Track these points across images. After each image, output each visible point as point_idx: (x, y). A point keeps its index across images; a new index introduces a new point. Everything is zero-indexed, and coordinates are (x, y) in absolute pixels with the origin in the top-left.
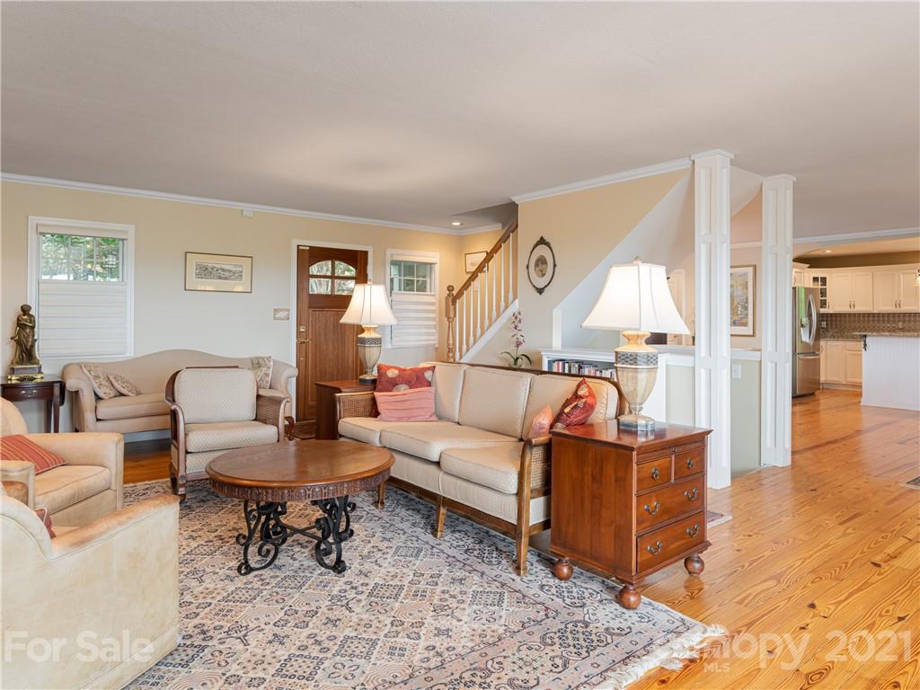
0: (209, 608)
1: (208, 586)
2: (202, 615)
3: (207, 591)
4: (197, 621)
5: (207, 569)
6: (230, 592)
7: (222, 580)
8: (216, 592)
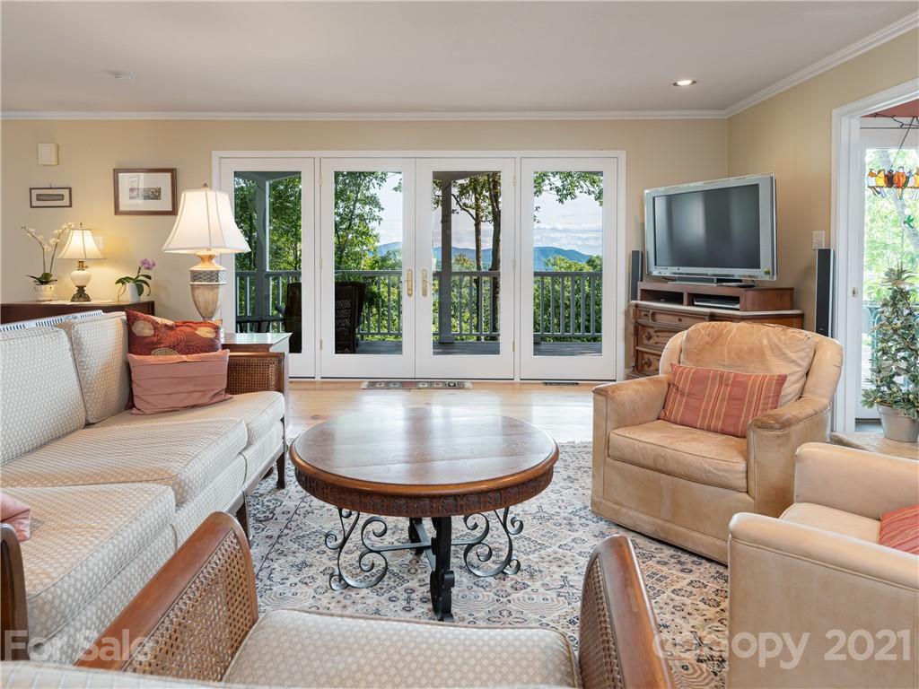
0: (562, 543)
1: (558, 569)
2: (570, 539)
3: (560, 563)
4: (575, 535)
5: (555, 596)
6: (537, 553)
7: (541, 571)
8: (551, 558)
